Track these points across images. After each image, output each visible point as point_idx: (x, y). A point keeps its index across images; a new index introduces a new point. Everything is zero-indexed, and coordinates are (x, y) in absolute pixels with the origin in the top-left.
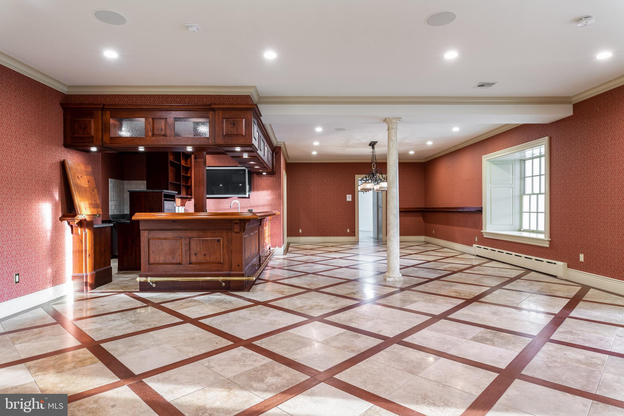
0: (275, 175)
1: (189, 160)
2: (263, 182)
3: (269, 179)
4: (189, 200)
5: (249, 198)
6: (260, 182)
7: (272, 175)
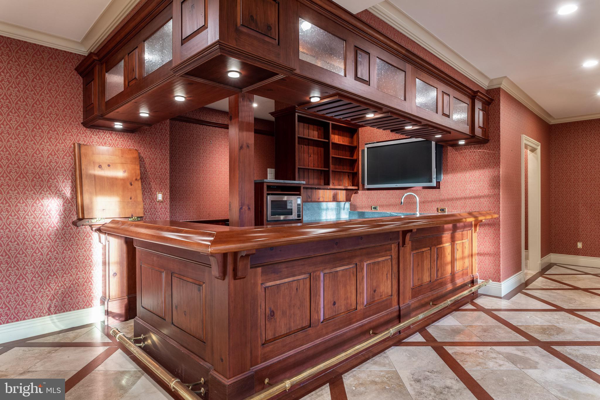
0: (488, 144)
1: (355, 136)
2: (465, 159)
3: (475, 152)
4: (356, 193)
5: (438, 187)
6: (459, 158)
7: (480, 144)
